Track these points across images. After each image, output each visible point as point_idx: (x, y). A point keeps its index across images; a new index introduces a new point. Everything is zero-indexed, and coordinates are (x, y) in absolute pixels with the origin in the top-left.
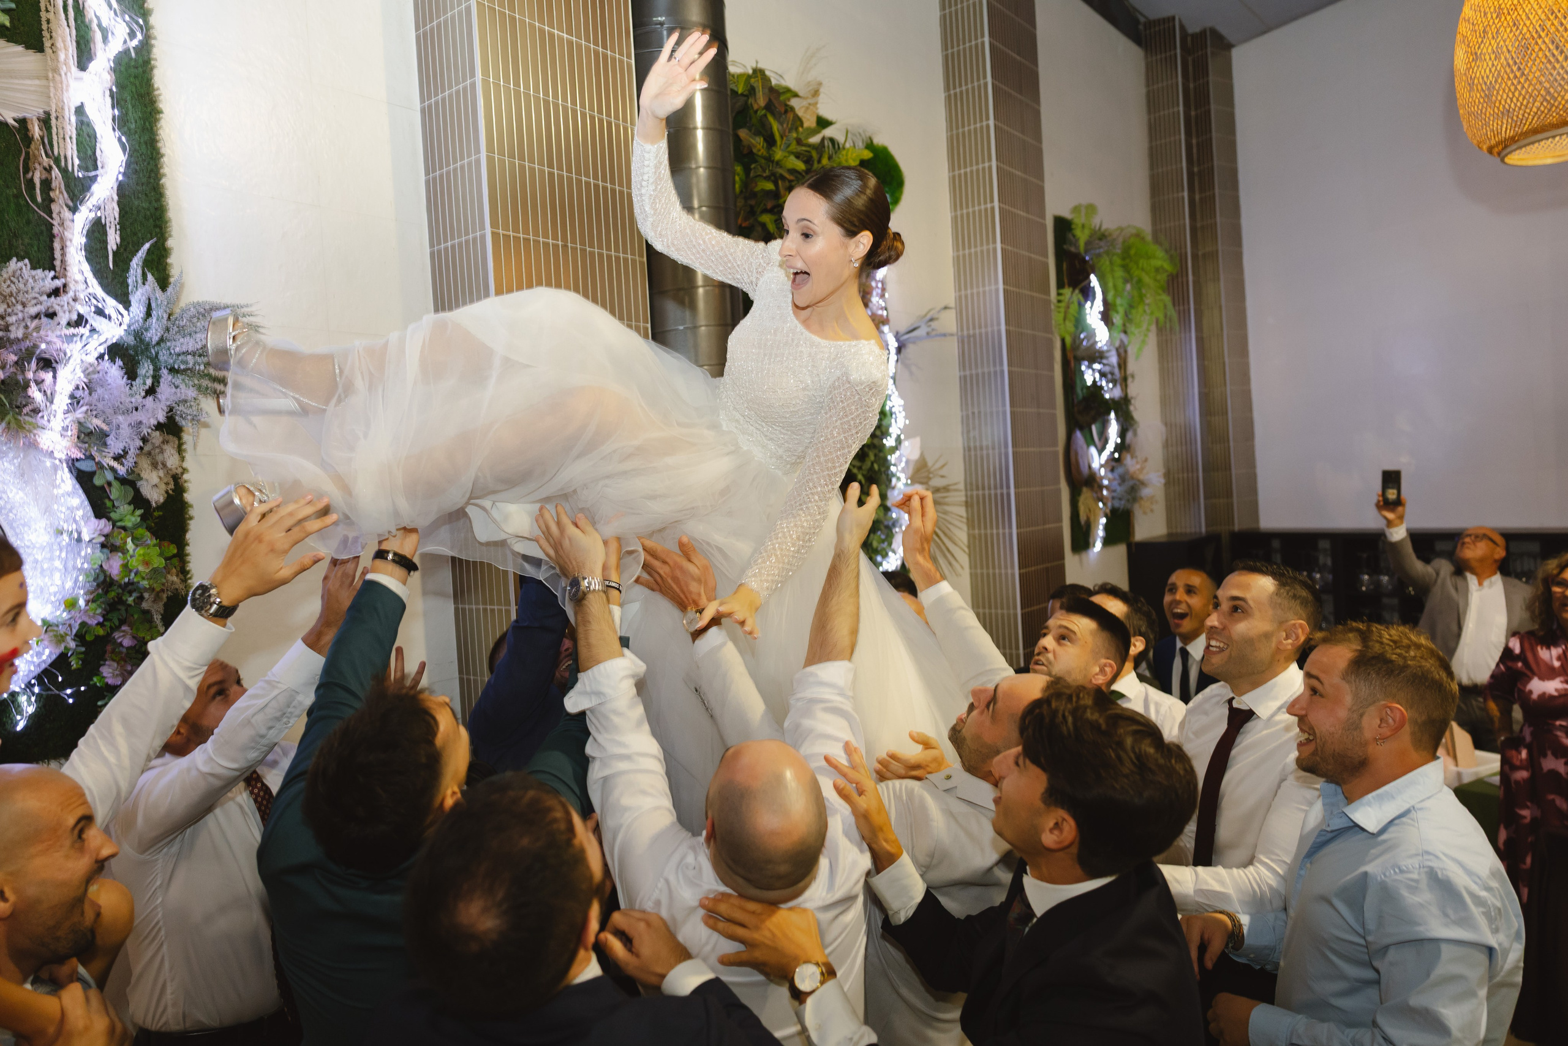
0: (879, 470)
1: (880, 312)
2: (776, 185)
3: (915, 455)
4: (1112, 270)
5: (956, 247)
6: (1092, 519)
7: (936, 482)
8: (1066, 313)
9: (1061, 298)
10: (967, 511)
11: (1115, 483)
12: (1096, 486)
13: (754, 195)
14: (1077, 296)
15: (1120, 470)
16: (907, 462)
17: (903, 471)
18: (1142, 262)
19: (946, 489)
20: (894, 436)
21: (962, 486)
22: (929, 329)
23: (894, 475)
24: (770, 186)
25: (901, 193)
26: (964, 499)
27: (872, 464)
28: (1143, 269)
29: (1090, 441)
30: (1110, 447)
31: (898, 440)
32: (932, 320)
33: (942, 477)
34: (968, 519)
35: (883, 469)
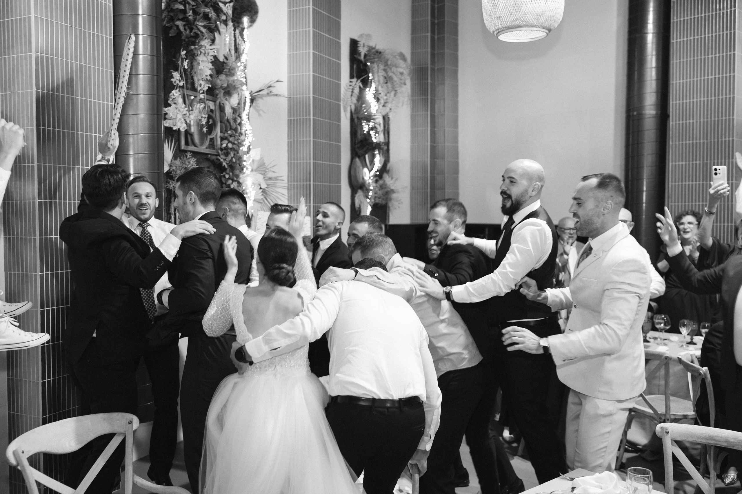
0: (236, 162)
1: (242, 79)
2: (185, 7)
3: (257, 158)
4: (378, 72)
5: (289, 50)
6: (362, 207)
7: (270, 175)
8: (352, 92)
9: (351, 84)
10: (288, 193)
11: (377, 189)
12: (365, 189)
13: (172, 10)
14: (359, 84)
15: (381, 182)
16: (253, 161)
17: (250, 165)
18: (394, 69)
19: (276, 179)
20: (246, 146)
21: (285, 178)
22: (269, 92)
23: (244, 167)
24: (181, 7)
25: (257, 17)
26: (286, 185)
27: (232, 158)
28: (393, 73)
29: (365, 165)
30: (376, 168)
31: (249, 149)
32: (270, 86)
33: (274, 172)
34: (288, 197)
35: (238, 162)
